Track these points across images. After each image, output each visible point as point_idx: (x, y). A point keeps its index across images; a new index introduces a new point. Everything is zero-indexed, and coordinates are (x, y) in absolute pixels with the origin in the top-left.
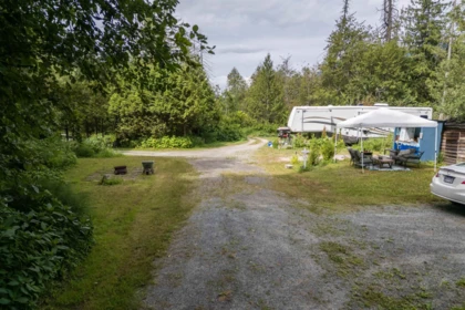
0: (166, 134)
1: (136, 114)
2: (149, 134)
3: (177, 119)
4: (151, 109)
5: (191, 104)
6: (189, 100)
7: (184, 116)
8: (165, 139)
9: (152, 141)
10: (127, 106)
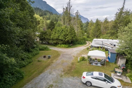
0: (62, 44)
1: (56, 39)
2: (59, 44)
3: (64, 41)
4: (59, 38)
5: (68, 37)
6: (67, 36)
7: (66, 40)
8: (62, 45)
9: (59, 45)
10: (55, 37)
